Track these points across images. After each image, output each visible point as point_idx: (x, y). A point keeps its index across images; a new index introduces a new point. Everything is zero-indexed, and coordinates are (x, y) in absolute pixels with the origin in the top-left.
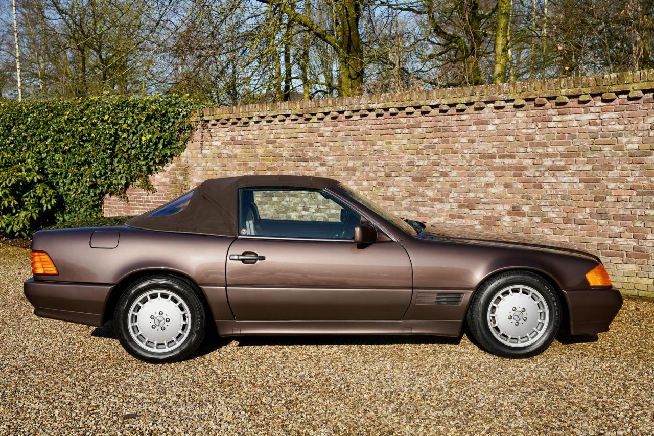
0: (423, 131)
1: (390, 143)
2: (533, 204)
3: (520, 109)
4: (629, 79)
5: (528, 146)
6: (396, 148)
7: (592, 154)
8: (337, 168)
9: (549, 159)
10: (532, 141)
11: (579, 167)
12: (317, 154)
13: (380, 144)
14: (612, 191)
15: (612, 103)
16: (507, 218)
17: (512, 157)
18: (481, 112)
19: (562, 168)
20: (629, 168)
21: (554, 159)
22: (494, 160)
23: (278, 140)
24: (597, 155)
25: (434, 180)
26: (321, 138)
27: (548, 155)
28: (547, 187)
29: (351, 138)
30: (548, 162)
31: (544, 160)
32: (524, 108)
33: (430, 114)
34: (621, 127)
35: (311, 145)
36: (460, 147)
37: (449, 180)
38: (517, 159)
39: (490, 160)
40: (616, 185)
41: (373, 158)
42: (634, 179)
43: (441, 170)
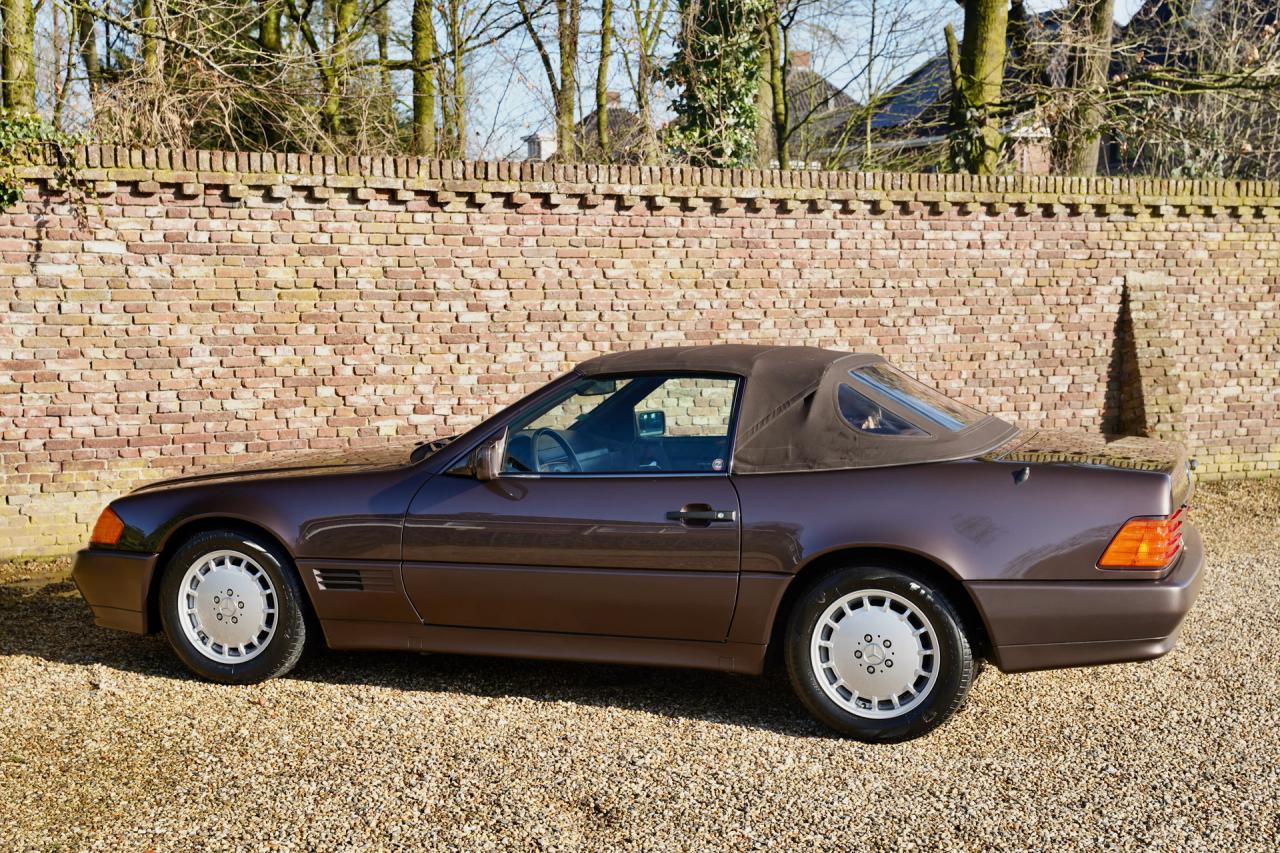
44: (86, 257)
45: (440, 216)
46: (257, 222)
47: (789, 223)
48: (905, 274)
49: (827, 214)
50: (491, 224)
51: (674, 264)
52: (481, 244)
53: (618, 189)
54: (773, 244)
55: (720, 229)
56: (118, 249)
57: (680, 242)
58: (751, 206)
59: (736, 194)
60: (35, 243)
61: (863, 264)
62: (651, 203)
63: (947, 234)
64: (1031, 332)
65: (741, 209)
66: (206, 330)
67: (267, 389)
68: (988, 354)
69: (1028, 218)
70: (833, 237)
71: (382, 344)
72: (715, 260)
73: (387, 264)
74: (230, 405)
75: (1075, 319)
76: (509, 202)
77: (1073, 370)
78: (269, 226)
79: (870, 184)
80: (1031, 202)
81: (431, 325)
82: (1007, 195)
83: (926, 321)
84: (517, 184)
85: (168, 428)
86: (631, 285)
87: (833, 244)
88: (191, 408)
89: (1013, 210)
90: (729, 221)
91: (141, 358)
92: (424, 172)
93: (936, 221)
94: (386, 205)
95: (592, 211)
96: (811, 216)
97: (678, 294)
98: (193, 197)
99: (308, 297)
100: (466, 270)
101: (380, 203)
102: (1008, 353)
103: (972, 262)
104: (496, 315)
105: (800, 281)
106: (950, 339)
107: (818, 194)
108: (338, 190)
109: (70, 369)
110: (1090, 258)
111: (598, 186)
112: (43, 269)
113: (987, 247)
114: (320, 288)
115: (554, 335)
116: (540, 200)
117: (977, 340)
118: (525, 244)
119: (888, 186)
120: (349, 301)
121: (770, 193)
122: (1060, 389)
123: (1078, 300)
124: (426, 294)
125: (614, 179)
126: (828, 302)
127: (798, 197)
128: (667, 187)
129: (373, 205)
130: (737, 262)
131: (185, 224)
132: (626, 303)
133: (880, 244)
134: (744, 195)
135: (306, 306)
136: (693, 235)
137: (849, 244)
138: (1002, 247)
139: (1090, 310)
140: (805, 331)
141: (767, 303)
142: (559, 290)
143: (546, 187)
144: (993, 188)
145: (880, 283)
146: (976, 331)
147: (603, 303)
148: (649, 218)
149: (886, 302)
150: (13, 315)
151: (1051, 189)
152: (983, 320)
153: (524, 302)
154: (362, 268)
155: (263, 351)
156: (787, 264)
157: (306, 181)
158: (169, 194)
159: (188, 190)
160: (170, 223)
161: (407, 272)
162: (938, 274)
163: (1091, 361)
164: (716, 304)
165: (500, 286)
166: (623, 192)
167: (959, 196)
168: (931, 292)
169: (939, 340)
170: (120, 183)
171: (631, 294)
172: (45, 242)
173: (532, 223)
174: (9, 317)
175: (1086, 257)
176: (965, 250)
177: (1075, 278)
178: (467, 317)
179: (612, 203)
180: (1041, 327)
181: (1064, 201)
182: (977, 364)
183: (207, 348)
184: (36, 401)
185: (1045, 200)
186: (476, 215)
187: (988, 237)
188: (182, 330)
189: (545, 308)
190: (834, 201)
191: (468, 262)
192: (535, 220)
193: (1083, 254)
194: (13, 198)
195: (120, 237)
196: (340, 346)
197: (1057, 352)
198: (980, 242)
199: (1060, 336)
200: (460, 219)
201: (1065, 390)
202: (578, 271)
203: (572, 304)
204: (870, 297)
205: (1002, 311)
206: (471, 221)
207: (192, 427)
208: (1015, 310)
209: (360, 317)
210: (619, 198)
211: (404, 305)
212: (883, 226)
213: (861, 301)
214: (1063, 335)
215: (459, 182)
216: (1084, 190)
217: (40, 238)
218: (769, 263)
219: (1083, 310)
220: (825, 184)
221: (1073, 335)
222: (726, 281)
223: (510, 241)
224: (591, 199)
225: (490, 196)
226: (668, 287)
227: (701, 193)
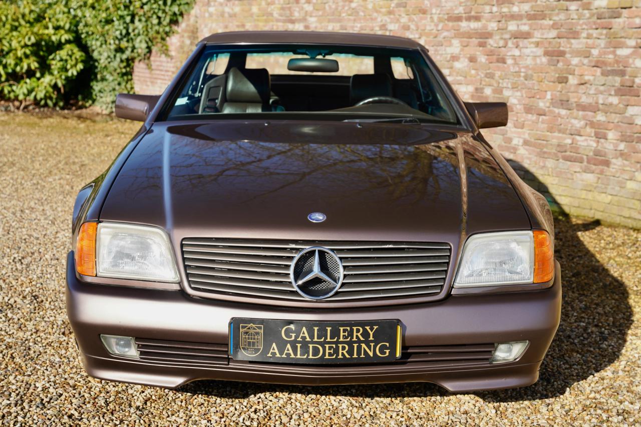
11: (543, 34)
14: (577, 69)
19: (526, 36)
27: (513, 17)
31: (509, 23)
38: (484, 21)
40: (581, 60)
42: (599, 51)
197: (637, 80)
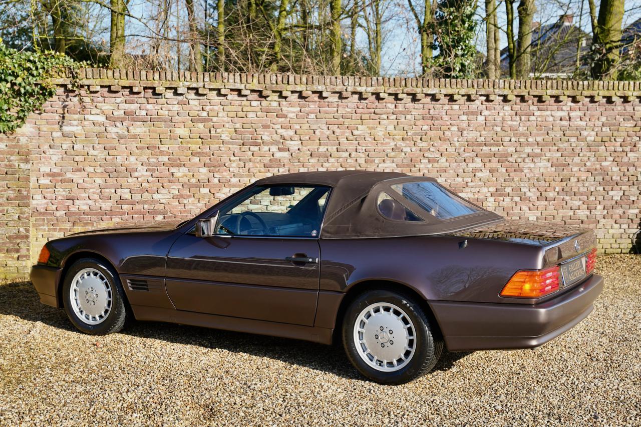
0: (412, 118)
1: (374, 128)
2: (514, 186)
3: (507, 104)
4: (596, 87)
5: (512, 135)
6: (381, 134)
7: (563, 143)
8: (304, 154)
9: (529, 147)
10: (516, 132)
11: (552, 154)
12: (277, 137)
13: (362, 130)
14: (575, 173)
15: (578, 104)
16: (491, 199)
17: (497, 145)
18: (472, 103)
19: (539, 155)
20: (588, 155)
21: (532, 148)
22: (481, 148)
23: (215, 119)
24: (566, 144)
25: (422, 166)
26: (283, 119)
28: (526, 171)
29: (324, 121)
30: (528, 150)
31: (524, 148)
32: (511, 103)
33: (420, 102)
34: (583, 123)
35: (265, 127)
36: (450, 135)
37: (438, 166)
39: (477, 148)
40: (578, 169)
41: (352, 144)
42: (591, 164)
43: (430, 156)
44: (86, 123)
45: (264, 103)
46: (170, 105)
47: (456, 107)
48: (523, 134)
49: (477, 102)
50: (292, 107)
51: (391, 128)
52: (285, 117)
53: (359, 89)
54: (446, 118)
55: (417, 110)
56: (102, 119)
57: (394, 117)
58: (434, 98)
59: (425, 92)
60: (62, 115)
61: (498, 129)
62: (378, 97)
63: (548, 113)
64: (598, 167)
65: (428, 99)
66: (144, 159)
67: (175, 189)
68: (572, 178)
69: (597, 104)
70: (481, 114)
71: (234, 167)
72: (414, 126)
73: (236, 127)
74: (156, 196)
75: (625, 160)
76: (301, 96)
77: (624, 188)
78: (176, 108)
79: (502, 86)
80: (598, 95)
81: (259, 158)
82: (583, 92)
83: (535, 160)
84: (305, 86)
85: (125, 207)
86: (367, 139)
87: (481, 119)
88: (137, 197)
89: (588, 100)
90: (421, 106)
91: (113, 172)
92: (255, 80)
93: (541, 105)
94: (236, 97)
95: (346, 100)
96: (468, 103)
97: (392, 144)
98: (138, 93)
99: (197, 143)
100: (278, 131)
101: (233, 96)
102: (584, 178)
103: (562, 128)
104: (293, 154)
105: (461, 138)
106: (549, 170)
107: (472, 92)
108: (210, 90)
109: (78, 177)
110: (636, 126)
111: (349, 87)
112: (66, 128)
113: (571, 120)
114: (202, 139)
115: (324, 164)
116: (318, 95)
117: (565, 170)
118: (310, 117)
119: (512, 87)
120: (217, 145)
121: (444, 91)
122: (615, 198)
123: (628, 149)
124: (256, 143)
125: (357, 84)
126: (477, 149)
127: (460, 93)
128: (386, 88)
129: (229, 97)
130: (425, 128)
131: (134, 107)
132: (364, 148)
133: (508, 118)
134: (429, 92)
135: (195, 147)
136: (401, 113)
137: (490, 118)
138: (581, 120)
139: (635, 155)
140: (464, 164)
141: (442, 149)
142: (328, 141)
143: (320, 88)
144: (575, 88)
145: (508, 139)
146: (565, 165)
147: (351, 148)
148: (377, 104)
149: (511, 150)
150: (51, 150)
151: (611, 88)
152: (569, 160)
153: (308, 147)
154: (224, 129)
155: (173, 170)
156: (454, 128)
157: (194, 85)
158: (127, 92)
159: (135, 90)
160: (127, 106)
161: (247, 131)
162: (543, 134)
163: (635, 183)
164: (413, 149)
165: (296, 139)
166: (362, 91)
167: (555, 92)
168: (538, 144)
169: (542, 170)
170: (102, 87)
171: (367, 144)
172: (66, 115)
173: (312, 106)
174: (49, 152)
175: (633, 126)
176: (559, 121)
177: (626, 137)
178: (278, 155)
179: (357, 96)
180: (604, 164)
181: (619, 95)
182: (565, 183)
183: (145, 168)
184: (61, 192)
185: (607, 94)
186: (283, 102)
187: (572, 114)
188: (132, 159)
189: (320, 150)
190: (481, 95)
191: (279, 126)
192: (315, 105)
193: (631, 124)
194: (51, 94)
195: (103, 113)
196: (212, 168)
197: (614, 178)
198: (567, 118)
199: (616, 169)
200: (275, 104)
201: (619, 199)
202: (338, 131)
203: (335, 148)
204: (502, 147)
205: (580, 155)
206: (281, 106)
207: (137, 207)
208: (588, 154)
209: (223, 154)
210: (360, 94)
211: (246, 148)
212: (510, 109)
213: (496, 149)
214: (618, 168)
215: (273, 86)
216: (632, 88)
217: (64, 113)
218: (443, 128)
219: (630, 155)
220: (476, 86)
221: (624, 169)
222: (420, 137)
223: (301, 116)
224: (345, 94)
225: (290, 92)
226: (387, 140)
227: (405, 91)
